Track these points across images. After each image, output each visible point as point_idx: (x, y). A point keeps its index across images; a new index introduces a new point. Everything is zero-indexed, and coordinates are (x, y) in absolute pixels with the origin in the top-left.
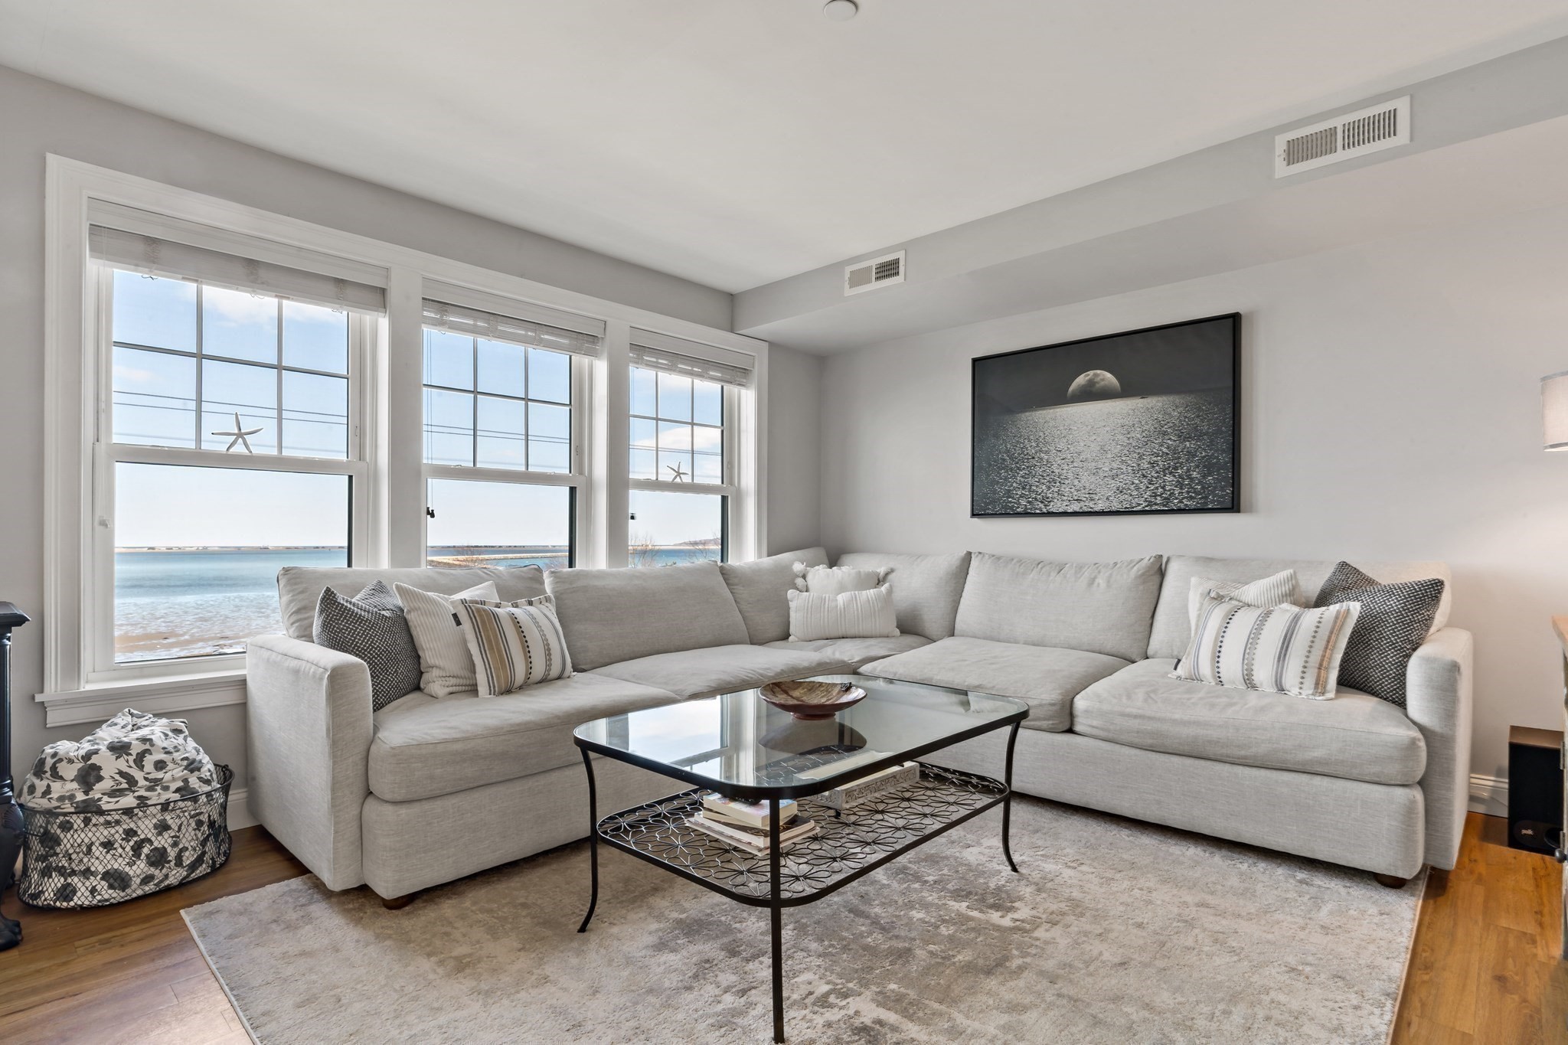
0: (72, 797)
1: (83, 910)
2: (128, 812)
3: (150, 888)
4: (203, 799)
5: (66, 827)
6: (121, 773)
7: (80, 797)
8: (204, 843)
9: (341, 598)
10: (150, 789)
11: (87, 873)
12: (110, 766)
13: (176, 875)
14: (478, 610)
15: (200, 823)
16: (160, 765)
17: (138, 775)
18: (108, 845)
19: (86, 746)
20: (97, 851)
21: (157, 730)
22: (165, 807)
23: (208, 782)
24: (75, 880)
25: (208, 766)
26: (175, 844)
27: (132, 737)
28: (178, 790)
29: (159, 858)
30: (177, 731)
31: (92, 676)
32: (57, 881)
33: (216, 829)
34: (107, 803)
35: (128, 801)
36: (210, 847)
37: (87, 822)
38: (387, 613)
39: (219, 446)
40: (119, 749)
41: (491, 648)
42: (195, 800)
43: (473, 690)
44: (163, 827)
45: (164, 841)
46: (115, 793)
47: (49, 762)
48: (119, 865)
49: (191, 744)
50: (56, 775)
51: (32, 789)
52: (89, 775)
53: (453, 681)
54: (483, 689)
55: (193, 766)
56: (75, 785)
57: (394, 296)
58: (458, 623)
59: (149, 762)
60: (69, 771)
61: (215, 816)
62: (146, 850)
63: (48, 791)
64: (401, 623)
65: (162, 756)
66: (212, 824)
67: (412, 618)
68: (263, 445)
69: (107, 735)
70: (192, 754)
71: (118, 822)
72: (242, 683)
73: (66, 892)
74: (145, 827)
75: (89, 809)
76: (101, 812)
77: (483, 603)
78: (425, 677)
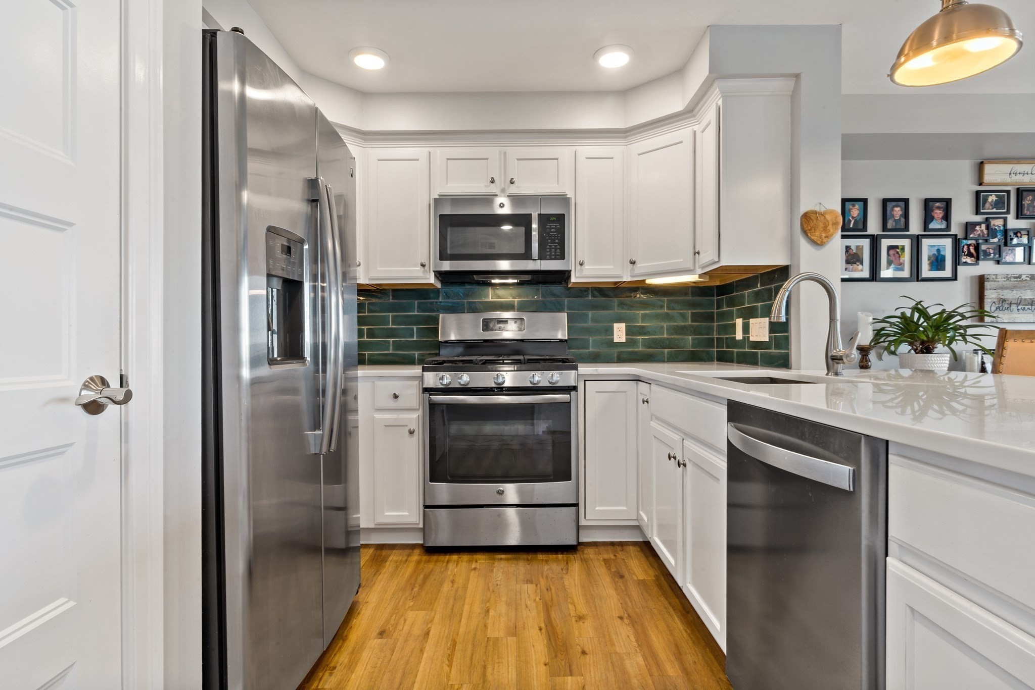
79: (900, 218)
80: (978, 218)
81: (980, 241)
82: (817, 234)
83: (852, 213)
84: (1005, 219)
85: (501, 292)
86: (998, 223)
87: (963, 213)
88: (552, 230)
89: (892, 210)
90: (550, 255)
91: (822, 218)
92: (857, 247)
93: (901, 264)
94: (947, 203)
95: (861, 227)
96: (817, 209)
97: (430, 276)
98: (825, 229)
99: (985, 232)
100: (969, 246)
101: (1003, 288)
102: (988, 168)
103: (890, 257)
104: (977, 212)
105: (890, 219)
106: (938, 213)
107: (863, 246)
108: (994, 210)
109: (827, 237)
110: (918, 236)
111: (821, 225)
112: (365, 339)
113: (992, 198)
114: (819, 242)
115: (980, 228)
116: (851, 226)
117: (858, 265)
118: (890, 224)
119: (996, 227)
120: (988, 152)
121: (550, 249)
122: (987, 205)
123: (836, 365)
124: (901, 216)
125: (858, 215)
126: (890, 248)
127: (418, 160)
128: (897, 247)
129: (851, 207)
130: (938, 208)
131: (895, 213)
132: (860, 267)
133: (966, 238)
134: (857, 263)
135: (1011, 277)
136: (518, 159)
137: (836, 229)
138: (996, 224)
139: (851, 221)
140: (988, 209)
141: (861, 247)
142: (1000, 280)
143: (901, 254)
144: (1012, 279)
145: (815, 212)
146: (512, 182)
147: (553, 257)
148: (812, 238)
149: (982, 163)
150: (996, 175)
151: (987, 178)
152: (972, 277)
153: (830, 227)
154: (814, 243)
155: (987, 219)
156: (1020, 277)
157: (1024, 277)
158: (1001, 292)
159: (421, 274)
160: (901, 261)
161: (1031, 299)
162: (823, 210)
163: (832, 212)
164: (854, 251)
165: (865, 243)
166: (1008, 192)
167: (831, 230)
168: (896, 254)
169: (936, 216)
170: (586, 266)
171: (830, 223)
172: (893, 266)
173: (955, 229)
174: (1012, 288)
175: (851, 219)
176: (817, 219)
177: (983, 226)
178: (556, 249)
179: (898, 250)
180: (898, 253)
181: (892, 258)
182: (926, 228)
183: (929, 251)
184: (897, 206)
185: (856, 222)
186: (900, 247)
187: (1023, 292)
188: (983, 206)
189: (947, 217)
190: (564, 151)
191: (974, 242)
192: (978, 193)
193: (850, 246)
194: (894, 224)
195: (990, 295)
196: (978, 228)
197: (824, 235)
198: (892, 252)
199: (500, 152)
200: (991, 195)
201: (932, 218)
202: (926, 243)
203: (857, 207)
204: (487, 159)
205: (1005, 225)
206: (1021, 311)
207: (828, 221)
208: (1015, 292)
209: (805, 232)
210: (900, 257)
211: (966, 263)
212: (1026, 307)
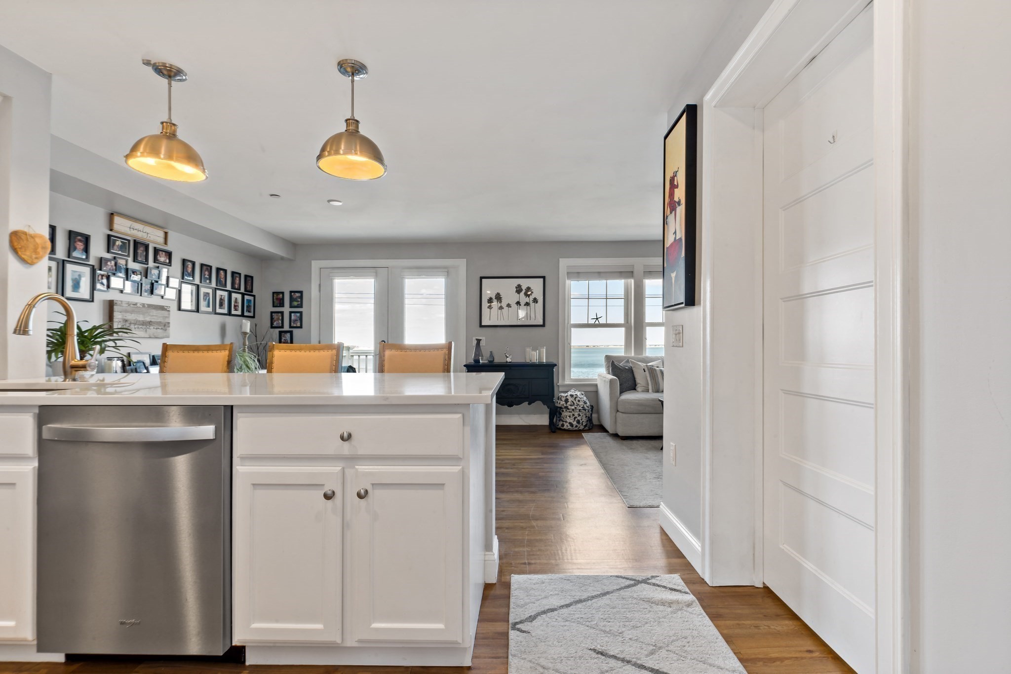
0: (564, 405)
1: (565, 430)
2: (573, 410)
3: (577, 428)
4: (587, 411)
5: (563, 411)
6: (572, 401)
7: (565, 405)
8: (587, 421)
9: (616, 363)
10: (577, 406)
11: (566, 422)
12: (570, 399)
13: (582, 427)
14: (650, 368)
15: (586, 417)
16: (579, 401)
17: (575, 402)
18: (570, 416)
19: (566, 394)
20: (568, 417)
21: (578, 393)
22: (580, 410)
23: (588, 407)
24: (564, 423)
25: (588, 404)
26: (582, 420)
27: (574, 394)
28: (582, 407)
29: (578, 422)
30: (582, 394)
31: (567, 381)
32: (561, 423)
33: (590, 420)
34: (569, 407)
35: (573, 407)
36: (588, 423)
37: (566, 410)
38: (627, 368)
39: (592, 322)
40: (572, 396)
41: (653, 379)
42: (585, 410)
43: (648, 391)
44: (579, 415)
45: (579, 418)
46: (571, 405)
47: (560, 397)
48: (571, 421)
49: (585, 398)
50: (561, 400)
51: (557, 402)
52: (567, 401)
53: (643, 388)
54: (650, 391)
55: (585, 403)
56: (564, 402)
57: (635, 273)
58: (645, 371)
59: (577, 399)
60: (563, 399)
61: (589, 416)
62: (576, 419)
63: (560, 403)
64: (631, 371)
65: (579, 399)
66: (589, 417)
67: (634, 369)
68: (602, 321)
69: (569, 393)
70: (585, 400)
71: (571, 412)
72: (596, 385)
73: (563, 425)
74: (576, 415)
75: (567, 408)
76: (568, 409)
77: (653, 366)
78: (637, 386)
80: (109, 256)
81: (110, 274)
82: (28, 253)
84: (127, 261)
86: (122, 262)
87: (98, 249)
91: (32, 240)
94: (86, 239)
96: (26, 230)
98: (35, 251)
99: (114, 268)
100: (102, 276)
101: (126, 311)
102: (117, 220)
104: (108, 251)
106: (80, 245)
108: (120, 252)
109: (36, 258)
110: (64, 261)
111: (31, 246)
113: (119, 243)
114: (29, 262)
115: (111, 263)
119: (121, 265)
120: (118, 207)
122: (115, 247)
123: (74, 372)
130: (80, 241)
133: (100, 270)
135: (131, 304)
137: (45, 253)
138: (121, 263)
140: (116, 250)
142: (124, 305)
144: (132, 305)
145: (25, 233)
148: (23, 256)
149: (112, 214)
150: (122, 226)
151: (116, 227)
152: (104, 301)
153: (40, 250)
154: (23, 261)
155: (115, 258)
156: (136, 304)
157: (138, 305)
158: (125, 314)
161: (142, 321)
162: (31, 232)
163: (41, 237)
166: (129, 241)
167: (41, 253)
169: (78, 247)
171: (40, 246)
173: (92, 261)
174: (132, 312)
176: (27, 240)
177: (113, 263)
182: (69, 256)
183: (73, 275)
187: (138, 315)
188: (113, 247)
189: (86, 250)
191: (105, 273)
192: (109, 236)
195: (117, 316)
196: (109, 263)
197: (34, 256)
200: (118, 240)
201: (75, 249)
202: (69, 268)
205: (126, 265)
206: (137, 329)
207: (37, 244)
208: (133, 315)
209: (15, 250)
211: (100, 290)
212: (140, 326)
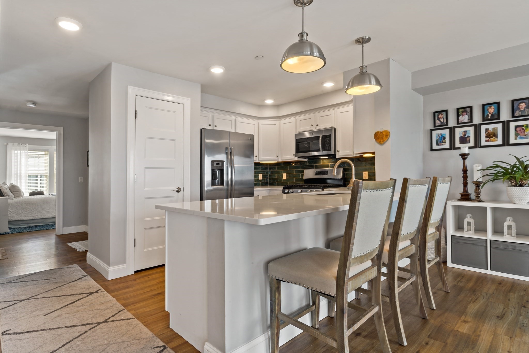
79: (525, 109)
83: (489, 111)
85: (325, 161)
88: (328, 140)
89: (519, 105)
90: (327, 149)
91: (382, 134)
92: (494, 129)
93: (526, 135)
95: (496, 117)
97: (296, 158)
98: (383, 138)
103: (517, 132)
105: (516, 111)
107: (497, 128)
111: (381, 137)
112: (288, 178)
114: (380, 143)
116: (489, 118)
117: (494, 138)
118: (517, 114)
121: (327, 147)
124: (525, 108)
125: (494, 111)
126: (516, 127)
127: (293, 122)
128: (523, 126)
129: (489, 108)
131: (521, 107)
132: (496, 139)
134: (494, 137)
136: (319, 117)
139: (489, 115)
141: (496, 128)
143: (526, 130)
145: (379, 132)
146: (317, 125)
147: (328, 150)
159: (293, 158)
160: (526, 133)
162: (382, 131)
163: (385, 131)
164: (491, 131)
165: (499, 127)
167: (385, 138)
168: (521, 130)
170: (340, 152)
171: (385, 135)
172: (519, 136)
175: (489, 114)
178: (328, 147)
179: (523, 127)
180: (523, 129)
181: (519, 132)
184: (522, 103)
185: (492, 115)
186: (524, 126)
190: (332, 112)
193: (489, 129)
194: (520, 113)
197: (382, 140)
198: (518, 129)
199: (315, 115)
203: (493, 107)
204: (311, 118)
210: (524, 131)
